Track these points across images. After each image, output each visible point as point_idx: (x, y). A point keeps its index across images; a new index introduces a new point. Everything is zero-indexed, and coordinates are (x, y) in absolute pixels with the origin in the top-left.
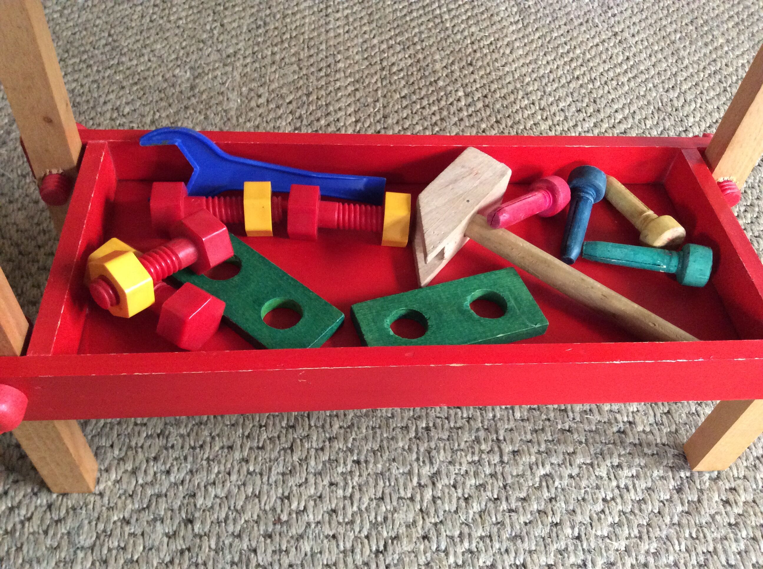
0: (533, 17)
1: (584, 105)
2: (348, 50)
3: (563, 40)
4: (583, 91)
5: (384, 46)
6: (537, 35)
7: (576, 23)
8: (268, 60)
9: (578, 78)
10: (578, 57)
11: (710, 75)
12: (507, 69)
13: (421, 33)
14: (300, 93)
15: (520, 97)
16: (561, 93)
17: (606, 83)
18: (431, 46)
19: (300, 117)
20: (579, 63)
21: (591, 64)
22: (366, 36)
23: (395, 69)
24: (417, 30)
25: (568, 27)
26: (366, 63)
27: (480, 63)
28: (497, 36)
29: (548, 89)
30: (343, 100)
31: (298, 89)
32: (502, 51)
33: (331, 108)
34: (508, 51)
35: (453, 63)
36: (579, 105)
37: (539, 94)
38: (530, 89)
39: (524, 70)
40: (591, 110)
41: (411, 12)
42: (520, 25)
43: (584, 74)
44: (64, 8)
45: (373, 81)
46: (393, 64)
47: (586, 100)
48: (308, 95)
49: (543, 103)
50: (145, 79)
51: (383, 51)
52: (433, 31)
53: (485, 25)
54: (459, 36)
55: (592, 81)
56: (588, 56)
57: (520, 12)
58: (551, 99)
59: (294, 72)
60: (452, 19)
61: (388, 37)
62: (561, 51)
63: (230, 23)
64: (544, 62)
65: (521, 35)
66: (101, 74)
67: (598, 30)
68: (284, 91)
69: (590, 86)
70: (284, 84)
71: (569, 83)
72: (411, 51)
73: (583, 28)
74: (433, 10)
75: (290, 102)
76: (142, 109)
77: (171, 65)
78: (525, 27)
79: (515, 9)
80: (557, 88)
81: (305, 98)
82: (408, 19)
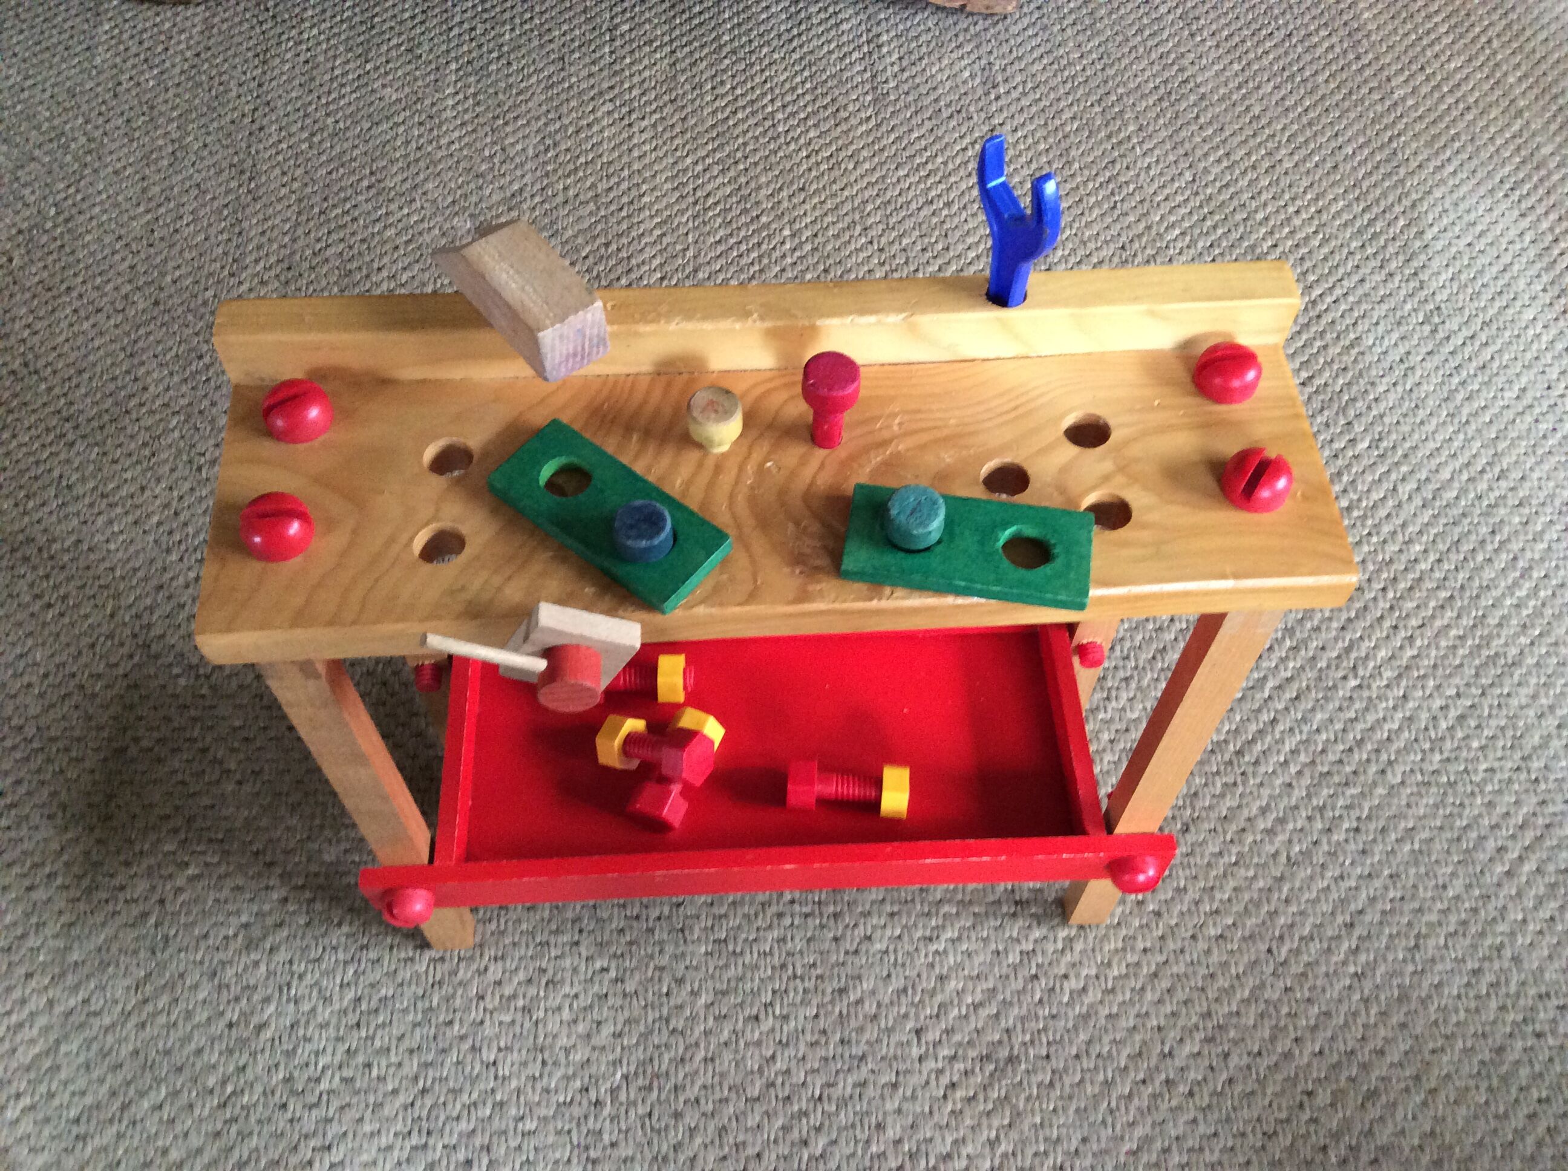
0: (891, 109)
1: (933, 240)
2: (654, 176)
3: (923, 143)
4: (935, 220)
5: (699, 168)
6: (892, 137)
7: (945, 114)
8: (560, 199)
9: (931, 202)
10: (938, 169)
11: (1101, 184)
12: (846, 193)
13: (745, 144)
14: (598, 242)
15: (857, 234)
16: (909, 224)
17: (965, 207)
18: (756, 164)
19: (598, 276)
20: (937, 179)
21: (952, 179)
22: (679, 154)
23: (711, 201)
24: (740, 140)
25: (934, 122)
26: (677, 194)
27: (814, 187)
28: (840, 142)
29: (893, 220)
30: (648, 249)
31: (595, 238)
32: (843, 166)
33: (634, 262)
34: (851, 166)
35: (781, 189)
36: (926, 240)
37: (881, 227)
38: (870, 221)
39: (867, 194)
40: (940, 246)
41: (735, 113)
42: (873, 122)
43: (939, 196)
44: (313, 135)
45: (684, 220)
46: (708, 195)
47: (937, 233)
48: (607, 245)
49: (883, 240)
50: (420, 234)
51: (697, 177)
52: (761, 141)
53: (827, 127)
54: (793, 146)
55: (948, 204)
56: (951, 166)
57: (875, 101)
58: (894, 234)
59: (591, 214)
60: (786, 119)
61: (704, 153)
62: (918, 161)
63: (512, 145)
64: (895, 180)
65: (870, 140)
66: (370, 230)
67: (971, 123)
68: (580, 240)
69: (945, 212)
70: (580, 231)
71: (919, 209)
72: (732, 173)
73: (953, 123)
74: (763, 107)
75: (586, 257)
76: (421, 275)
77: (448, 212)
78: (878, 126)
79: (869, 98)
80: (904, 218)
81: (603, 250)
82: (731, 123)
